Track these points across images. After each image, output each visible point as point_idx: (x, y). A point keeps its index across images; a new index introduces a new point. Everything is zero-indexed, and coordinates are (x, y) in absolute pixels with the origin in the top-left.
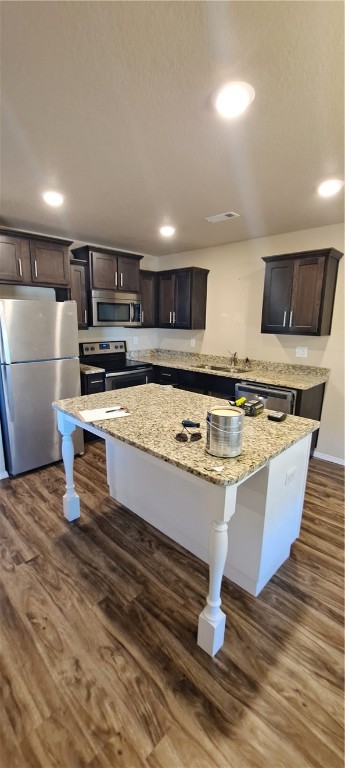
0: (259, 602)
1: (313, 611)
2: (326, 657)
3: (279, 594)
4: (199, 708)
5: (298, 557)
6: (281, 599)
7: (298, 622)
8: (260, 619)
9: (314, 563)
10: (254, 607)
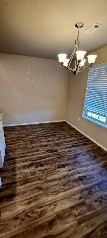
0: (4, 168)
1: (17, 160)
2: (24, 165)
3: (8, 162)
4: (5, 199)
5: (8, 152)
6: (9, 163)
7: (16, 164)
8: (7, 171)
9: (12, 151)
10: (4, 170)
